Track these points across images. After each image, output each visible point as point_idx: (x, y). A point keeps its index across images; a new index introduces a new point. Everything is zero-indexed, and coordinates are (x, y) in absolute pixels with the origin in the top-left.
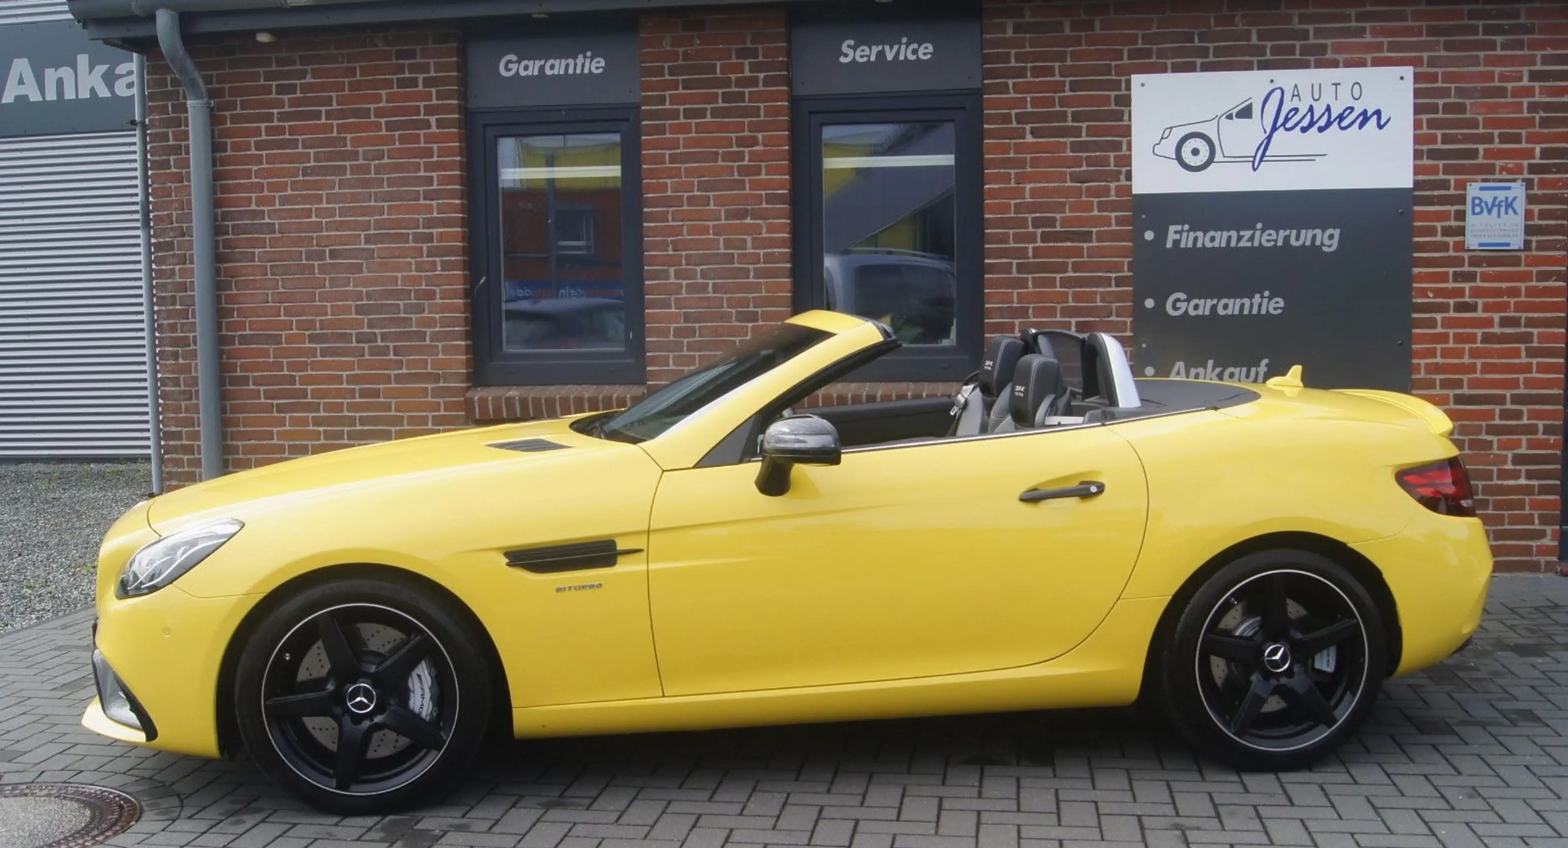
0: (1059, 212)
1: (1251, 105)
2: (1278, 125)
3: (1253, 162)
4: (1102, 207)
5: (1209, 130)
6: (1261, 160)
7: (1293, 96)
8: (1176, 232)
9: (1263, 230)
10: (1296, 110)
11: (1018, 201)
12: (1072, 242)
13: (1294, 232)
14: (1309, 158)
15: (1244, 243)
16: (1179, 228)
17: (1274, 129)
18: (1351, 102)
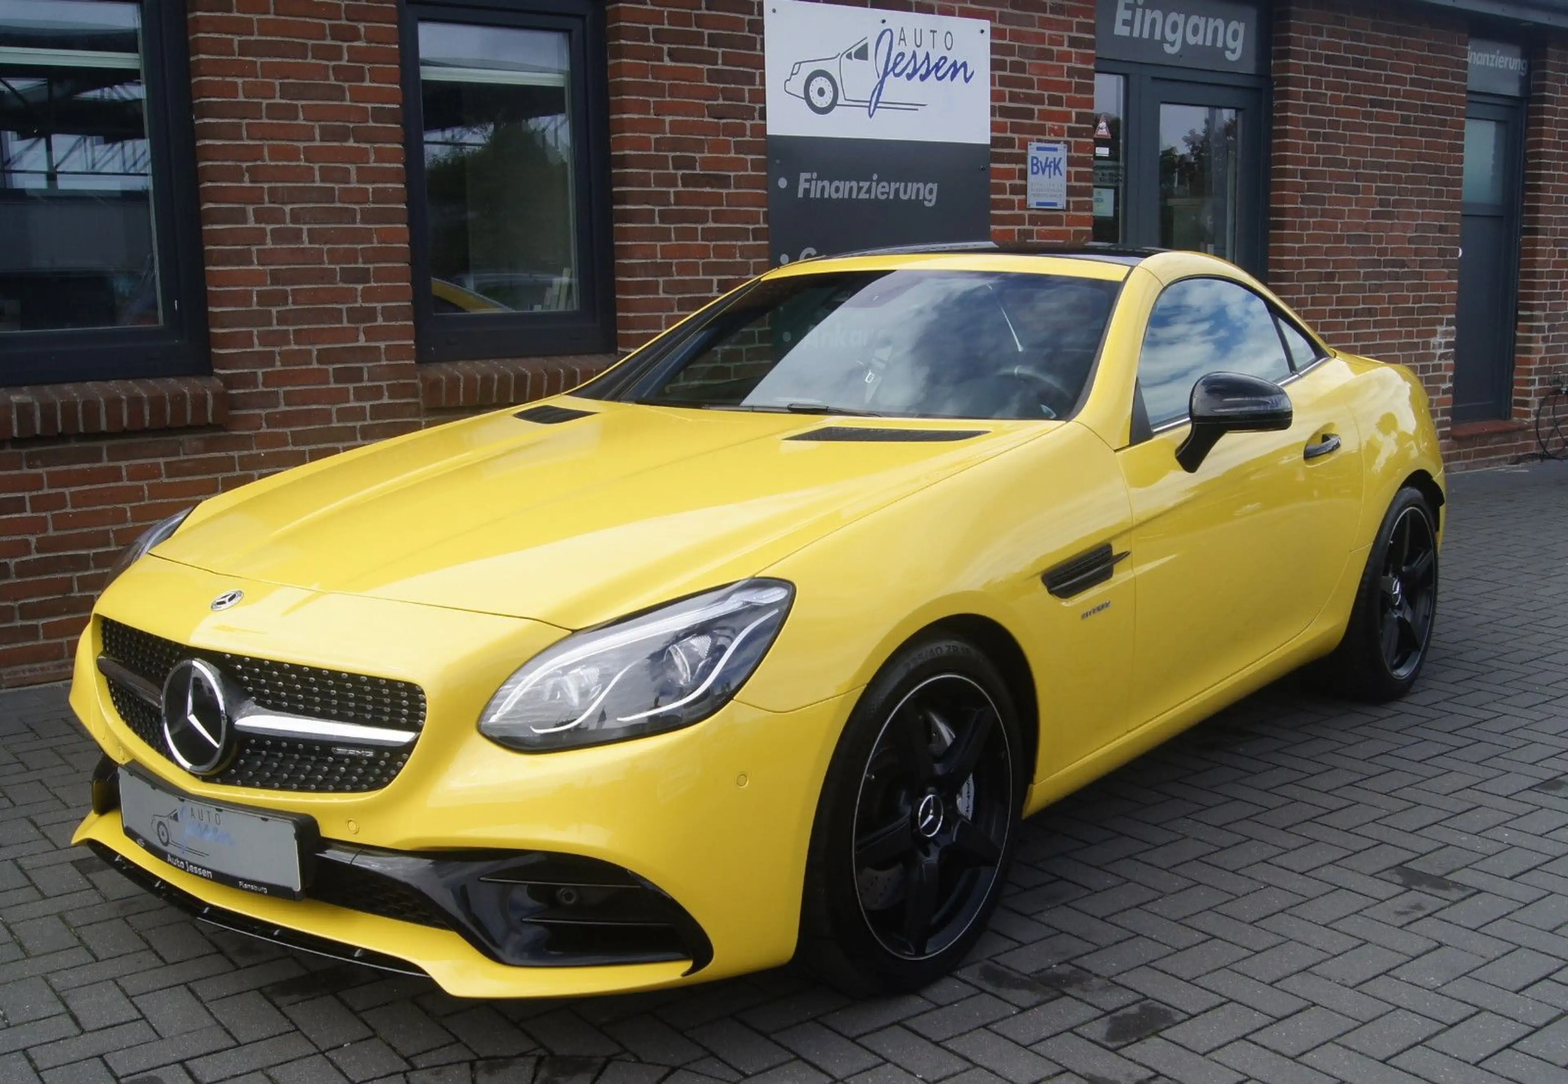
0: (699, 152)
1: (866, 46)
2: (889, 70)
3: (869, 107)
4: (740, 148)
5: (831, 68)
6: (876, 107)
7: (901, 39)
8: (806, 180)
9: (878, 182)
10: (902, 54)
11: (658, 136)
12: (712, 187)
13: (903, 184)
14: (913, 107)
15: (863, 196)
16: (807, 175)
17: (886, 74)
18: (946, 53)
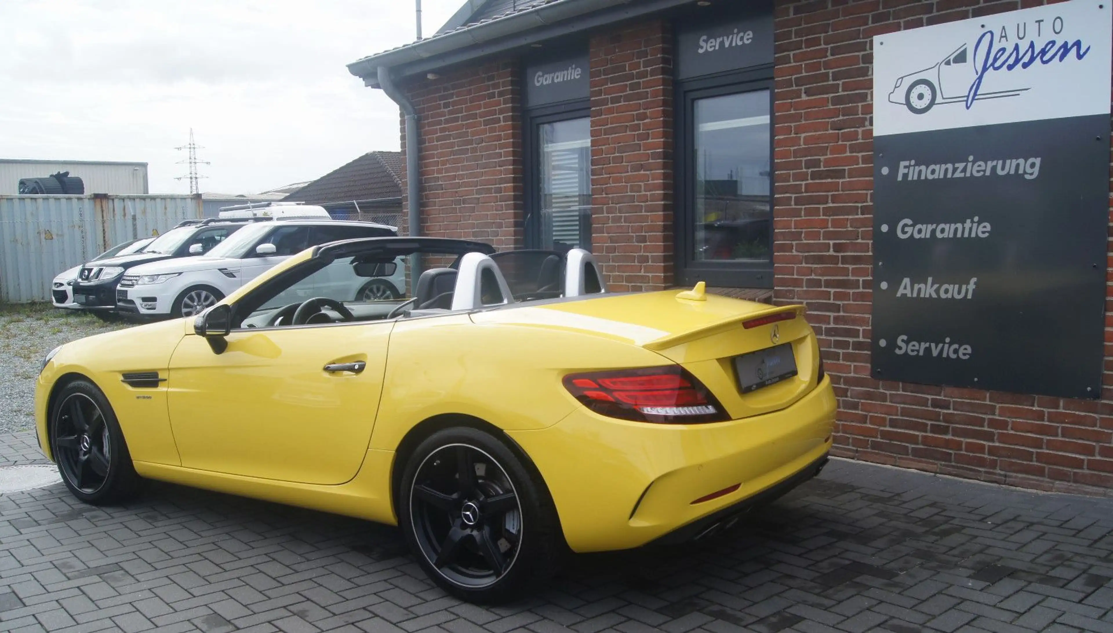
0: (823, 155)
1: (966, 49)
2: (988, 66)
3: (967, 101)
4: (853, 149)
5: (931, 76)
6: (973, 99)
7: (1002, 37)
8: (905, 167)
9: (974, 162)
10: (1003, 50)
11: (796, 148)
12: (832, 179)
13: (1000, 162)
14: (1014, 93)
15: (958, 175)
16: (907, 163)
17: (985, 69)
18: (1053, 37)
